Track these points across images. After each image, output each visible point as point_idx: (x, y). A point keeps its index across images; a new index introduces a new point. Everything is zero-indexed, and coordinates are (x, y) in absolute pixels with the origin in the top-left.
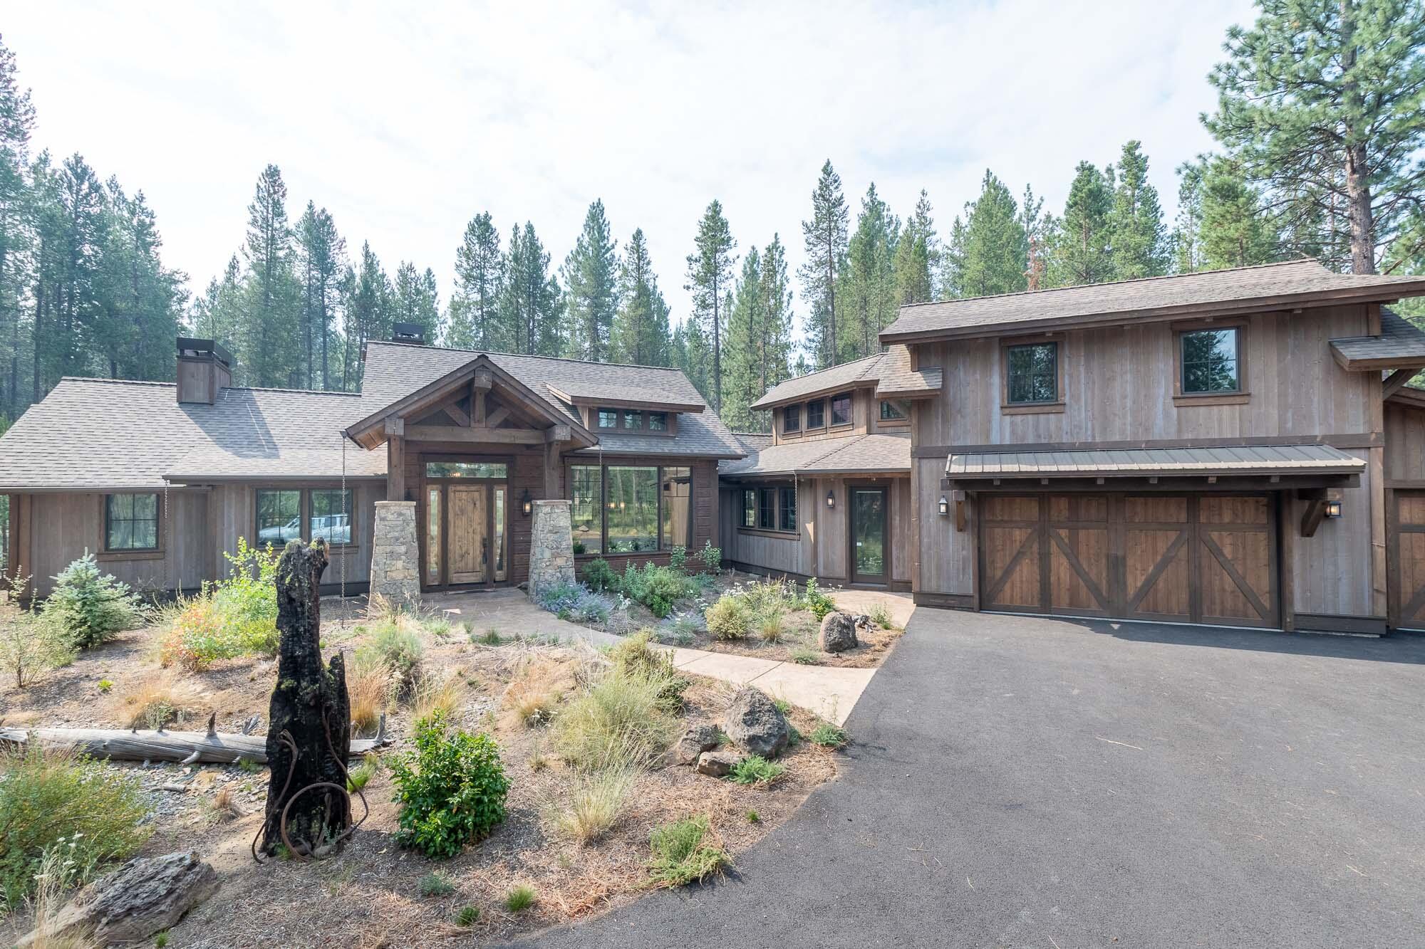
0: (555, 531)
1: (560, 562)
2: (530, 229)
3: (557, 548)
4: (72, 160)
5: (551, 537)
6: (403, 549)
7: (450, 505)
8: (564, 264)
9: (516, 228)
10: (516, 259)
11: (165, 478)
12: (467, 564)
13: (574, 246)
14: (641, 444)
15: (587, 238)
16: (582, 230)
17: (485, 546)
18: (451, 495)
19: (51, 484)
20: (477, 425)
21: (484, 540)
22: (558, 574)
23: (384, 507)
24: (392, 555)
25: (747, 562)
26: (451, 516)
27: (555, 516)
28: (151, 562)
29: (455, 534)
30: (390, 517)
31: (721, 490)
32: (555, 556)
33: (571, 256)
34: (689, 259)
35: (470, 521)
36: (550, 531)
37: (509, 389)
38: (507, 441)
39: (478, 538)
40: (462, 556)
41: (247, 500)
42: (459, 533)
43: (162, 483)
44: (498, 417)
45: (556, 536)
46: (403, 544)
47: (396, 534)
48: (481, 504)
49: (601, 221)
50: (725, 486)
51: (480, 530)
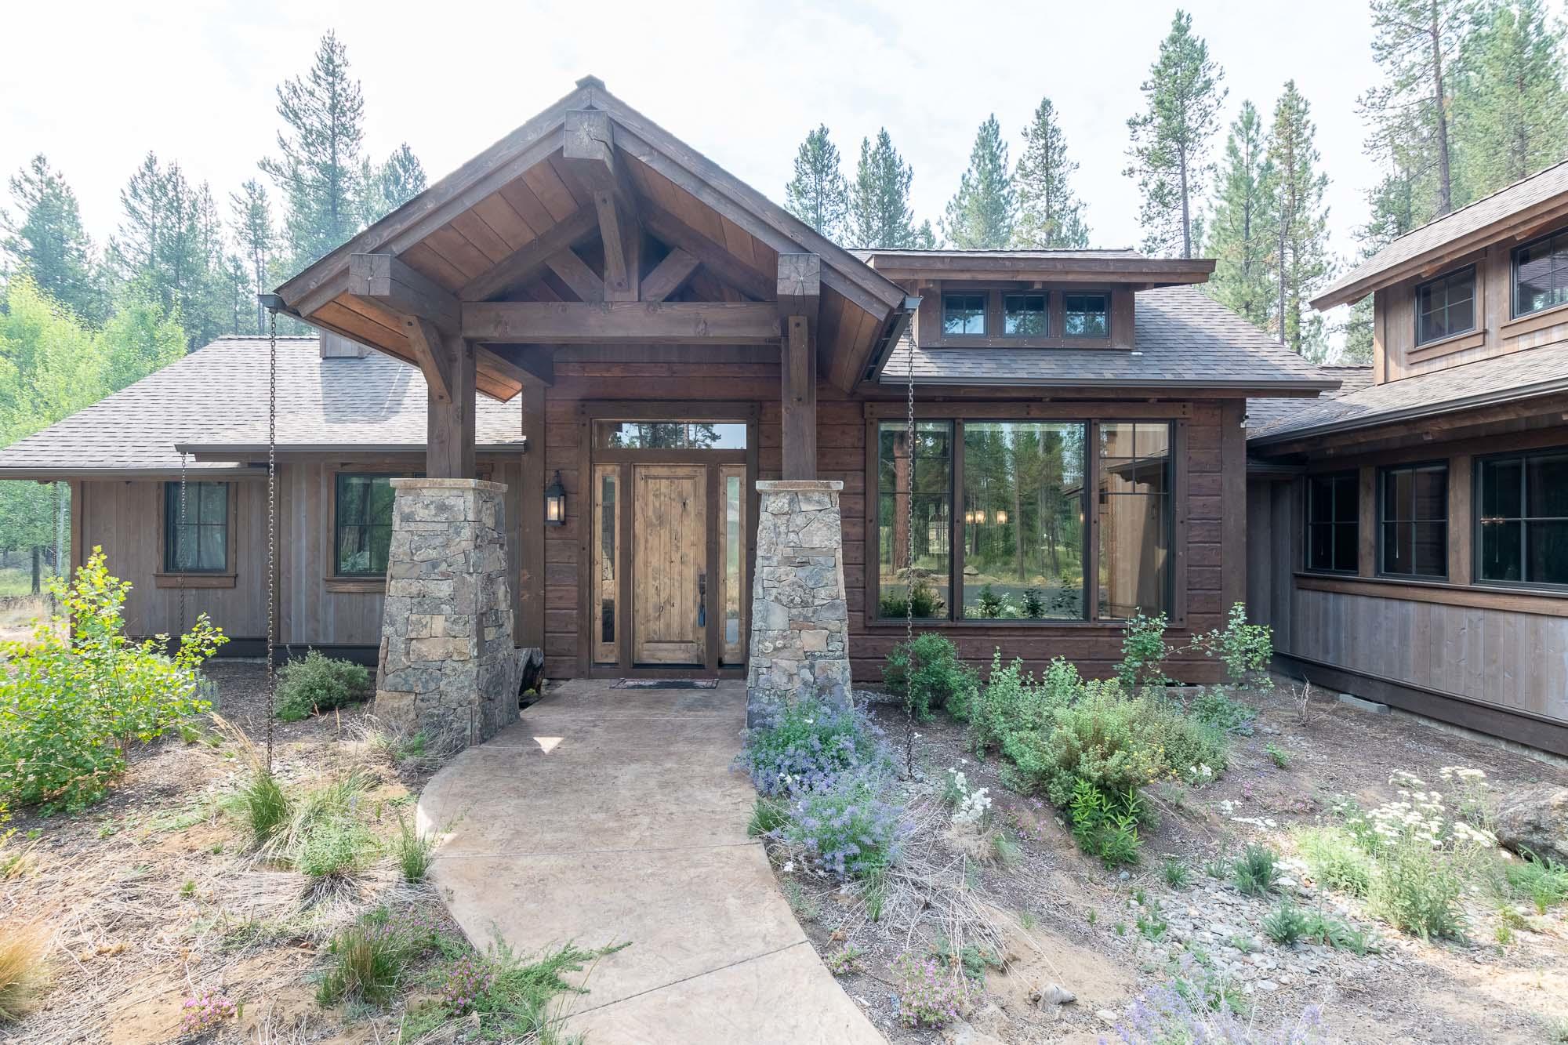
0: (800, 559)
1: (811, 640)
2: (884, 140)
3: (805, 604)
5: (789, 574)
6: (445, 589)
7: (638, 505)
8: (944, 215)
9: (866, 143)
11: (183, 449)
12: (668, 626)
13: (956, 187)
14: (1043, 365)
15: (975, 174)
16: (969, 164)
17: (702, 592)
18: (640, 485)
20: (618, 296)
21: (702, 577)
22: (806, 674)
23: (408, 490)
24: (423, 603)
25: (1330, 661)
26: (639, 526)
27: (799, 520)
28: (220, 592)
29: (646, 563)
30: (421, 513)
32: (798, 625)
33: (953, 202)
34: (1132, 123)
35: (676, 538)
36: (788, 561)
38: (687, 332)
39: (691, 573)
40: (661, 609)
42: (655, 561)
44: (668, 276)
45: (802, 573)
46: (446, 576)
47: (433, 554)
48: (697, 505)
49: (995, 145)
50: (1260, 467)
51: (695, 555)
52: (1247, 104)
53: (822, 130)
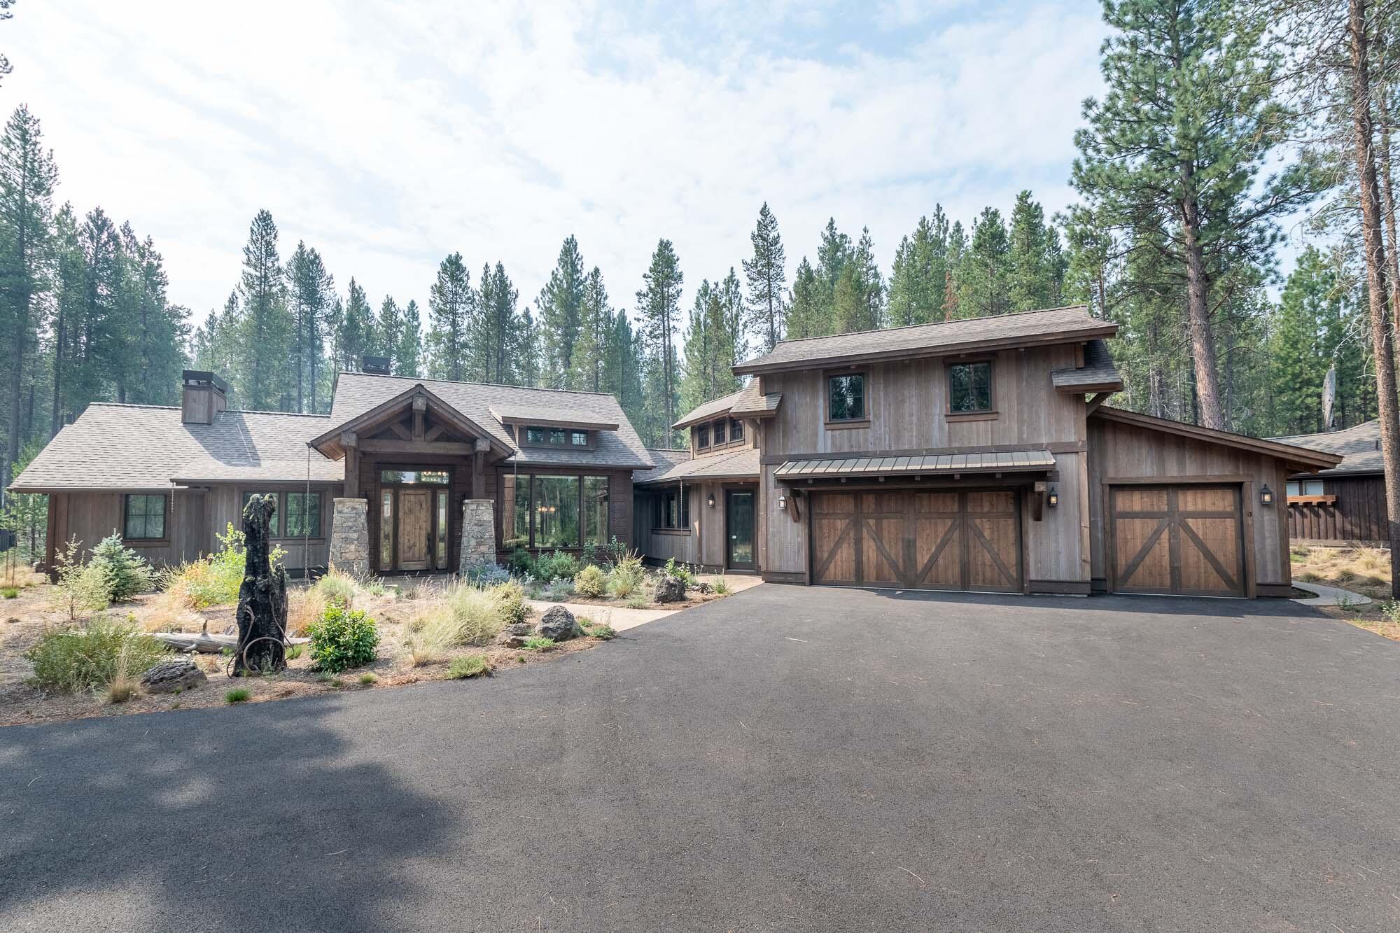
0: (480, 524)
1: (483, 549)
2: (500, 268)
3: (481, 538)
4: (94, 214)
5: (476, 529)
6: (355, 536)
7: (401, 505)
8: (540, 296)
9: (487, 266)
10: (487, 295)
11: (172, 481)
12: (414, 555)
13: (549, 279)
14: (563, 456)
15: (561, 271)
16: (557, 265)
17: (429, 540)
18: (402, 498)
19: (85, 485)
20: (417, 439)
21: (429, 535)
22: (482, 559)
23: (340, 502)
24: (347, 540)
25: (657, 557)
26: (401, 514)
27: (480, 512)
28: (159, 549)
29: (404, 529)
30: (346, 510)
31: (635, 497)
32: (479, 544)
33: (546, 288)
34: (638, 294)
35: (417, 519)
36: (476, 525)
37: (440, 410)
38: (441, 452)
39: (424, 533)
40: (410, 548)
41: (236, 500)
42: (408, 528)
43: (170, 485)
44: (434, 433)
45: (480, 528)
46: (355, 531)
47: (351, 524)
48: (426, 506)
49: (574, 256)
51: (426, 526)
52: (705, 281)
53: (458, 255)
